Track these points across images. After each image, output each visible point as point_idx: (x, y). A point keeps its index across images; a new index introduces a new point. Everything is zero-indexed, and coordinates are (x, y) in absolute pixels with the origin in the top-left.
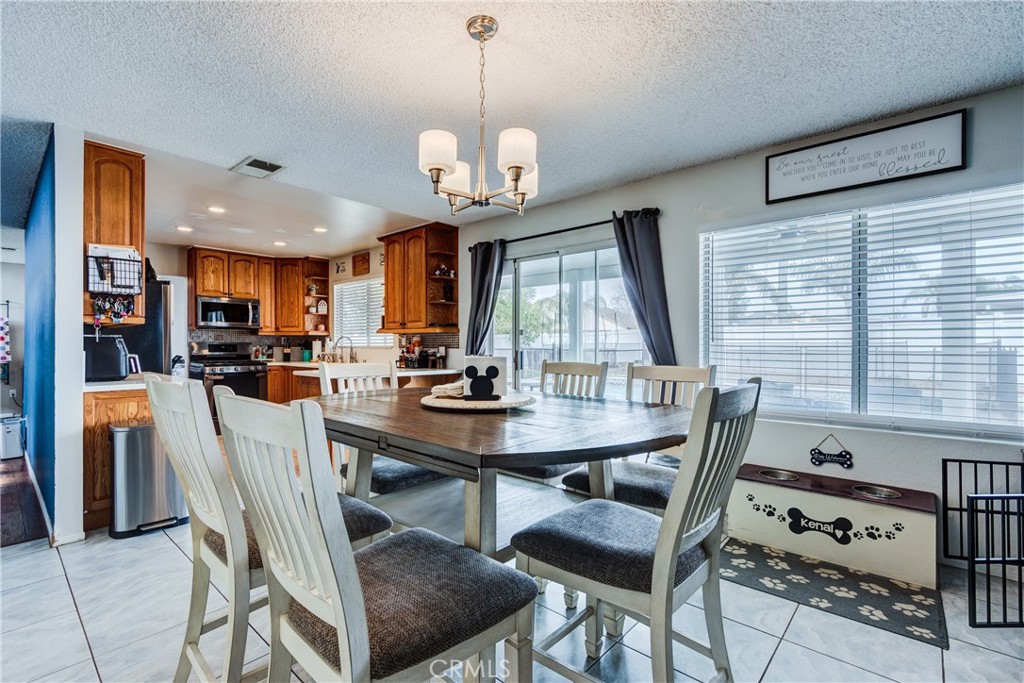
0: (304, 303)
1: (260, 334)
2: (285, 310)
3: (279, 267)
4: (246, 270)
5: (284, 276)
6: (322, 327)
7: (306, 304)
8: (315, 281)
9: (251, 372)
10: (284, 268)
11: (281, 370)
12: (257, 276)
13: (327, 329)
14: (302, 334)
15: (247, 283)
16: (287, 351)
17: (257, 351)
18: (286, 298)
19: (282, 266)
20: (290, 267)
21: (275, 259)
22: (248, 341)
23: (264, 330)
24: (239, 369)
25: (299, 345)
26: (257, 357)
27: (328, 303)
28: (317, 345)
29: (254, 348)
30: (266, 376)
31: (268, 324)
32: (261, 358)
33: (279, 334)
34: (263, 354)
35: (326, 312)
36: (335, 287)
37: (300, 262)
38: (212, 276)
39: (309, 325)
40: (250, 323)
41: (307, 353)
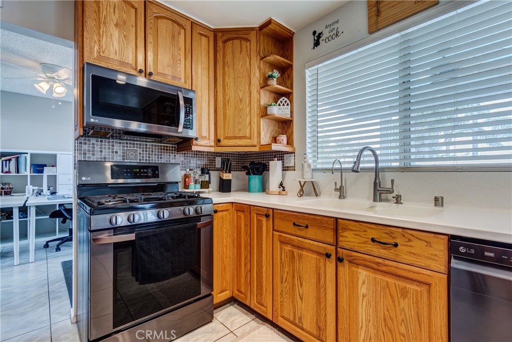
0: (259, 101)
1: (194, 148)
2: (230, 112)
3: (220, 44)
4: (173, 37)
5: (229, 58)
6: (283, 138)
7: (262, 103)
8: (274, 66)
9: (187, 220)
10: (230, 43)
11: (232, 210)
12: (190, 52)
13: (290, 142)
14: (256, 149)
15: (174, 60)
16: (227, 176)
17: (186, 176)
18: (231, 93)
19: (225, 42)
20: (237, 42)
21: (216, 32)
22: (172, 161)
23: (200, 142)
24: (166, 213)
25: (244, 168)
26: (186, 186)
27: (291, 102)
28: (275, 167)
29: (183, 173)
30: (211, 223)
31: (205, 133)
32: (194, 188)
33: (219, 150)
34: (196, 182)
35: (288, 116)
36: (308, 73)
37: (253, 33)
38: (116, 33)
39: (264, 134)
40: (180, 129)
41: (255, 180)
